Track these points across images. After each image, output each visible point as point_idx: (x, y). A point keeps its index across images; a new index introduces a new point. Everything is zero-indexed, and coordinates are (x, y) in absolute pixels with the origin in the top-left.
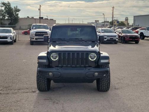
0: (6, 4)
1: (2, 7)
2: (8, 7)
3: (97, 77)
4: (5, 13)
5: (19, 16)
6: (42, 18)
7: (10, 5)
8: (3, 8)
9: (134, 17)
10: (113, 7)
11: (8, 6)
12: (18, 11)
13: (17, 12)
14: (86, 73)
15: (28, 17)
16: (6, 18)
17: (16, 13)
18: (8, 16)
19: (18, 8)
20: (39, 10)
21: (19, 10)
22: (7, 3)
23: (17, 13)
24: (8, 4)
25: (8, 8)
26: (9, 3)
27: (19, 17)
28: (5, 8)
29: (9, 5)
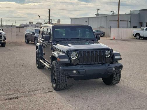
9: (71, 19)
10: (50, 10)
14: (107, 69)
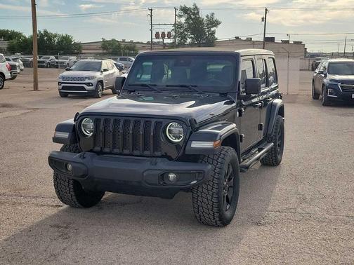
0: (189, 9)
1: (181, 16)
2: (193, 17)
3: (173, 185)
4: (185, 30)
5: (216, 36)
6: (272, 40)
7: (198, 13)
8: (183, 20)
11: (194, 14)
12: (216, 26)
13: (213, 27)
14: (143, 172)
15: (237, 38)
16: (189, 41)
17: (210, 30)
18: (192, 36)
19: (216, 17)
20: (264, 19)
21: (216, 23)
22: (192, 7)
23: (212, 29)
24: (194, 9)
25: (192, 20)
26: (196, 7)
27: (216, 39)
28: (187, 20)
29: (196, 12)
